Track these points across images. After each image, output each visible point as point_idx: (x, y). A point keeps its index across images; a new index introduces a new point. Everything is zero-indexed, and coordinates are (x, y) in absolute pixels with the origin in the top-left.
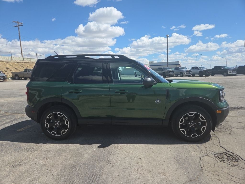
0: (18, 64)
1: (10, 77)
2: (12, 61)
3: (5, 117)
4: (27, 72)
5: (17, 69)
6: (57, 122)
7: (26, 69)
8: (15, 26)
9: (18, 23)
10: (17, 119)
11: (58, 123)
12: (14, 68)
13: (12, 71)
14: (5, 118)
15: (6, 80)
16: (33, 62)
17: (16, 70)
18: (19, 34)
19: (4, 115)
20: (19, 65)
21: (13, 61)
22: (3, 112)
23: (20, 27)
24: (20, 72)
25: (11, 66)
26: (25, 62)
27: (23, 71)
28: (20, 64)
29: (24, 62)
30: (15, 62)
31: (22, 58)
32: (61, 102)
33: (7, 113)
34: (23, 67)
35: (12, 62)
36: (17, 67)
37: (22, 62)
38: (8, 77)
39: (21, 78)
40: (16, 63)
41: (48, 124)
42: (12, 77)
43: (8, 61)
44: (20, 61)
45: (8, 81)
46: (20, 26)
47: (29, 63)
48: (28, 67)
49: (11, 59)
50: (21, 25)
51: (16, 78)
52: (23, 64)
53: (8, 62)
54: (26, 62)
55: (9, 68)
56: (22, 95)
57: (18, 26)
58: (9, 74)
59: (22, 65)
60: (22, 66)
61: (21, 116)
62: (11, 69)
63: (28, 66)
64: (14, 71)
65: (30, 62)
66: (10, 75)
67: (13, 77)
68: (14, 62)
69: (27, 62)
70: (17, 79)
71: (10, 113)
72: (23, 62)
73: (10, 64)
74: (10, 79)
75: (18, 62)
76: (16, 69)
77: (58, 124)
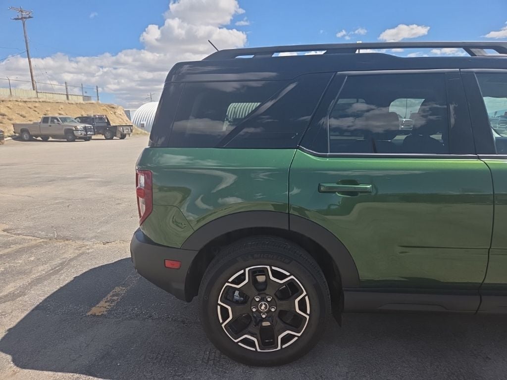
0: (25, 105)
1: (9, 134)
2: (11, 100)
3: (32, 253)
4: (49, 124)
5: (24, 117)
6: (262, 300)
7: (44, 116)
8: (16, 19)
9: (22, 11)
10: (71, 260)
11: (264, 306)
12: (18, 114)
13: (12, 122)
14: (32, 259)
15: (3, 141)
16: (59, 101)
17: (22, 118)
18: (25, 37)
19: (26, 245)
20: (29, 108)
21: (15, 99)
22: (19, 234)
23: (27, 21)
24: (32, 123)
25: (9, 110)
26: (41, 100)
27: (40, 120)
28: (30, 106)
29: (40, 102)
30: (19, 100)
31: (35, 91)
32: (287, 228)
33: (31, 237)
34: (36, 113)
35: (13, 101)
36: (23, 113)
37: (34, 100)
38: (6, 134)
39: (34, 138)
40: (20, 104)
41: (229, 308)
42: (15, 135)
43: (3, 99)
44: (30, 98)
45: (6, 143)
46: (25, 18)
47: (50, 104)
48: (49, 112)
49: (9, 93)
50: (28, 16)
51: (25, 136)
52: (37, 105)
53: (3, 101)
54: (43, 100)
55: (6, 114)
56: (54, 180)
57: (22, 19)
58: (6, 127)
59: (35, 107)
60: (36, 109)
61: (77, 249)
62: (10, 117)
63: (49, 109)
64: (18, 122)
65: (51, 101)
66: (9, 131)
67: (17, 135)
68: (17, 101)
69: (45, 102)
70: (26, 138)
71: (41, 239)
72: (37, 100)
73: (9, 105)
74: (10, 138)
75: (25, 102)
76: (21, 116)
77: (266, 308)
